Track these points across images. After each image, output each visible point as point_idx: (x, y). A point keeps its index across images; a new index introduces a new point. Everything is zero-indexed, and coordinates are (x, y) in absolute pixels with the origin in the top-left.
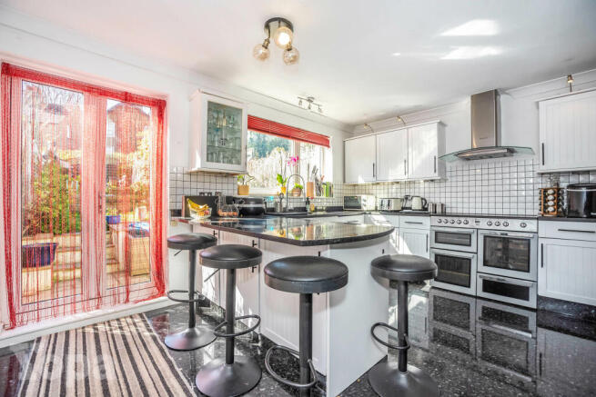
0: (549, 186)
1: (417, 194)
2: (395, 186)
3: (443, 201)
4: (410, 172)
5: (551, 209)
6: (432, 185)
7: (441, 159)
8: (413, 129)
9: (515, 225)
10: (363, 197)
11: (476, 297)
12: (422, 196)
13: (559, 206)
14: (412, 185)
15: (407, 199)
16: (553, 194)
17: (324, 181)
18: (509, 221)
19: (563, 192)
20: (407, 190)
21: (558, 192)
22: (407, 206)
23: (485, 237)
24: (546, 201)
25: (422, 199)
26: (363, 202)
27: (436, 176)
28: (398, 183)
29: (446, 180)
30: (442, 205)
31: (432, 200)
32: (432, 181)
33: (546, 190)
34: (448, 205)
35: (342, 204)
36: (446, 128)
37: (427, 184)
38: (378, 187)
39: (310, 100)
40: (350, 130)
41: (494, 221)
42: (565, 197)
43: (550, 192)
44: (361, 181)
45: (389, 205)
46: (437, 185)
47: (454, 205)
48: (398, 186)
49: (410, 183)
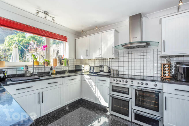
0: (165, 62)
1: (106, 65)
2: (97, 61)
3: (117, 68)
4: (102, 54)
5: (167, 75)
6: (113, 60)
7: (116, 48)
8: (103, 33)
9: (151, 85)
10: (83, 65)
11: (132, 122)
12: (108, 65)
13: (170, 73)
14: (104, 60)
15: (102, 67)
16: (168, 67)
17: (64, 58)
18: (148, 82)
19: (172, 66)
20: (103, 63)
21: (170, 65)
22: (102, 70)
23: (136, 90)
24: (164, 70)
25: (108, 67)
26: (82, 68)
27: (113, 56)
28: (99, 59)
29: (118, 59)
30: (117, 70)
31: (113, 68)
32: (113, 58)
33: (164, 65)
34: (119, 70)
35: (74, 69)
36: (119, 34)
37: (110, 60)
38: (91, 61)
39: (46, 13)
40: (79, 34)
41: (140, 82)
42: (173, 68)
43: (167, 66)
44: (82, 58)
45: (93, 70)
46: (115, 60)
47: (122, 70)
48: (99, 60)
49: (104, 59)
